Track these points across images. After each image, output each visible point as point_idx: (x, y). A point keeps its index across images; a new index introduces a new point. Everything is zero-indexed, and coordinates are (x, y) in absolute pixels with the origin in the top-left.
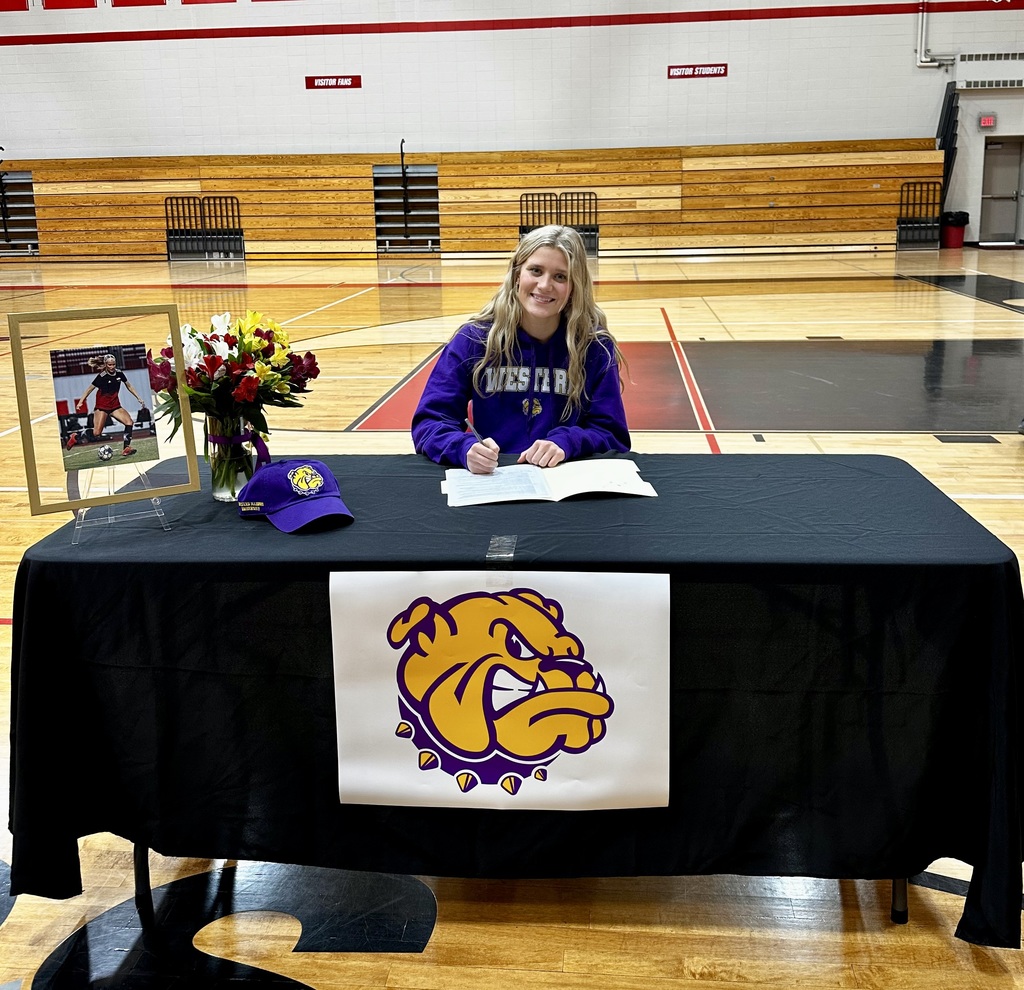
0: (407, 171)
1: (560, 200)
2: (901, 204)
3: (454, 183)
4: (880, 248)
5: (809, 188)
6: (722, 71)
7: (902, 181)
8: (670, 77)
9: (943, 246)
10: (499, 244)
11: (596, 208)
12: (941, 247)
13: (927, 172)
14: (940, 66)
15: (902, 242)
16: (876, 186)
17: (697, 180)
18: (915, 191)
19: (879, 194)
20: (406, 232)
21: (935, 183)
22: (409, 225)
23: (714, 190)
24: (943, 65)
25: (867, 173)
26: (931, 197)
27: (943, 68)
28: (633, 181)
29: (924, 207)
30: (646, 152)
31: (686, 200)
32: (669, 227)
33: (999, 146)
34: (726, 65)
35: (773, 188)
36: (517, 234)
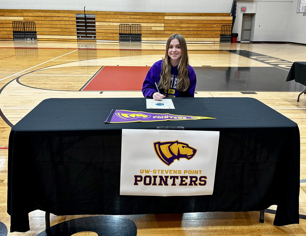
0: (86, 16)
1: (131, 26)
2: (221, 31)
3: (100, 20)
4: (216, 42)
5: (198, 25)
7: (222, 25)
9: (231, 42)
10: (113, 38)
11: (141, 29)
12: (231, 43)
13: (228, 22)
15: (221, 41)
16: (215, 26)
17: (168, 22)
18: (225, 27)
19: (216, 28)
20: (86, 34)
21: (230, 25)
22: (87, 32)
23: (173, 25)
25: (213, 22)
26: (229, 29)
28: (151, 22)
29: (227, 32)
30: (154, 14)
31: (165, 28)
32: (161, 35)
33: (246, 16)
35: (188, 25)
36: (118, 35)
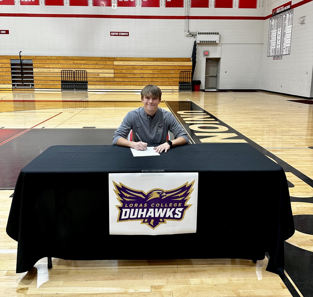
0: (22, 61)
1: (74, 73)
2: (180, 78)
3: (39, 66)
4: (174, 91)
5: (152, 72)
6: (127, 34)
7: (180, 71)
8: (111, 35)
9: (193, 91)
10: (54, 86)
11: (87, 76)
13: (187, 68)
14: (192, 36)
15: (181, 89)
16: (172, 72)
17: (119, 68)
18: (184, 74)
19: (173, 74)
20: (22, 82)
21: (190, 72)
22: (23, 79)
23: (124, 71)
24: (193, 35)
25: (170, 68)
26: (189, 76)
27: (193, 37)
28: (98, 67)
29: (187, 79)
30: (103, 59)
31: (115, 74)
32: (110, 82)
34: (128, 33)
35: (142, 71)
36: (60, 83)
